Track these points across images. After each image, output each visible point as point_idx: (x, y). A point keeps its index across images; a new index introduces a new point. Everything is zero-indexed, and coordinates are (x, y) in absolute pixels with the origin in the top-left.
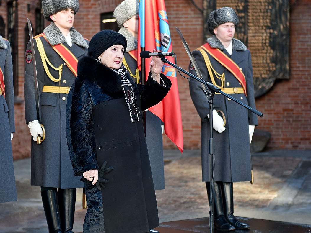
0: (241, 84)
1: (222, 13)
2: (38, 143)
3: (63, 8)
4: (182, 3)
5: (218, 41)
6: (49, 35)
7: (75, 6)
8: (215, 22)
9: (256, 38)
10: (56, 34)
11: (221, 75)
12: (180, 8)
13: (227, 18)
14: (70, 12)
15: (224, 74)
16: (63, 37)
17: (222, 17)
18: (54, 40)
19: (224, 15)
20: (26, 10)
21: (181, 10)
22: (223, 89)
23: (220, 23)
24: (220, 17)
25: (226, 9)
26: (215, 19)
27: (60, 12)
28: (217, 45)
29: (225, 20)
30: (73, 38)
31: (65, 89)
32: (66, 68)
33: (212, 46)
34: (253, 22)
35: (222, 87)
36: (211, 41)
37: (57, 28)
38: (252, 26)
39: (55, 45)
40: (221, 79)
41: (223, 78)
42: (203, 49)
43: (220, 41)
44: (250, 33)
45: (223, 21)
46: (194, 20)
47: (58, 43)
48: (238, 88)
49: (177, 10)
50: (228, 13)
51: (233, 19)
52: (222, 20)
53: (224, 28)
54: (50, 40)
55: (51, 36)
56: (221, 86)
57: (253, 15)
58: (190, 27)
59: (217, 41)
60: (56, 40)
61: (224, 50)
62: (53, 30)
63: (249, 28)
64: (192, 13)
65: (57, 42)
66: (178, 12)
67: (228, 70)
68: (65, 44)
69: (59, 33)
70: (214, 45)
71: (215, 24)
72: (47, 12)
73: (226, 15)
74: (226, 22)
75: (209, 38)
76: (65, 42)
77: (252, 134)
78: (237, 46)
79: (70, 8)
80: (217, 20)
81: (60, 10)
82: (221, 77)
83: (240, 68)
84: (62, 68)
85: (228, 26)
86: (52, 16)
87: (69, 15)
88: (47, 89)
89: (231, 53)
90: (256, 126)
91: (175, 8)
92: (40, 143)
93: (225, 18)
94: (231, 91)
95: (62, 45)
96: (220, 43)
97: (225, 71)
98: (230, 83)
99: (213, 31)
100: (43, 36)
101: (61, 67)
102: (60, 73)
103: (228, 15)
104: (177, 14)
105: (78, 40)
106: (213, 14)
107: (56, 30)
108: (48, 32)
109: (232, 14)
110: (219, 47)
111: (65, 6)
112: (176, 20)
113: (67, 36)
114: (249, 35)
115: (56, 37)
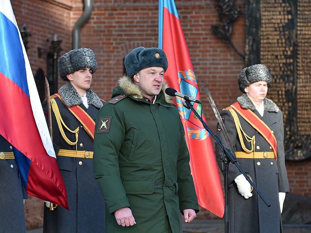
0: (272, 148)
1: (254, 70)
2: (51, 210)
3: (81, 67)
4: (220, 47)
5: (250, 101)
6: (65, 96)
7: (94, 66)
8: (247, 81)
9: (307, 88)
10: (72, 94)
11: (252, 138)
12: (218, 53)
13: (260, 76)
14: (88, 72)
15: (254, 137)
16: (79, 98)
17: (254, 75)
18: (70, 101)
19: (257, 74)
20: (37, 55)
21: (219, 55)
22: (253, 153)
23: (252, 82)
24: (252, 75)
25: (259, 66)
26: (247, 76)
27: (78, 72)
28: (248, 105)
29: (258, 79)
30: (89, 99)
31: (82, 153)
32: (82, 130)
33: (243, 107)
34: (303, 70)
35: (252, 151)
36: (242, 100)
37: (74, 88)
38: (302, 75)
39: (71, 107)
40: (251, 142)
41: (253, 141)
42: (233, 108)
43: (251, 101)
44: (300, 83)
45: (256, 80)
46: (234, 67)
47: (74, 105)
48: (268, 152)
49: (214, 55)
50: (261, 70)
51: (266, 77)
52: (255, 78)
53: (256, 87)
54: (66, 101)
55: (67, 97)
56: (250, 149)
57: (303, 62)
58: (229, 75)
59: (248, 100)
60: (73, 101)
61: (255, 111)
62: (69, 90)
63: (298, 76)
64: (232, 58)
65: (73, 103)
66: (215, 58)
67: (259, 133)
68: (82, 105)
69: (76, 94)
70: (245, 105)
71: (246, 82)
72: (63, 71)
73: (258, 73)
74: (259, 81)
75: (240, 97)
76: (81, 103)
77: (283, 201)
78: (269, 106)
79: (89, 68)
80: (249, 78)
81: (77, 70)
82: (251, 140)
83: (272, 130)
84: (79, 131)
85: (260, 84)
86: (69, 76)
87: (87, 75)
88: (63, 153)
89: (262, 114)
90: (286, 193)
91: (212, 53)
92: (53, 209)
93: (257, 76)
94: (261, 155)
95: (78, 106)
96: (252, 103)
97: (256, 133)
98: (260, 147)
99: (244, 89)
100: (58, 97)
101: (78, 129)
102: (77, 136)
103: (260, 73)
104: (213, 60)
105: (95, 101)
106: (244, 71)
107: (72, 90)
108: (64, 93)
109: (265, 72)
110: (250, 108)
111: (84, 65)
112: (212, 66)
113: (83, 96)
114: (298, 85)
115: (72, 98)
